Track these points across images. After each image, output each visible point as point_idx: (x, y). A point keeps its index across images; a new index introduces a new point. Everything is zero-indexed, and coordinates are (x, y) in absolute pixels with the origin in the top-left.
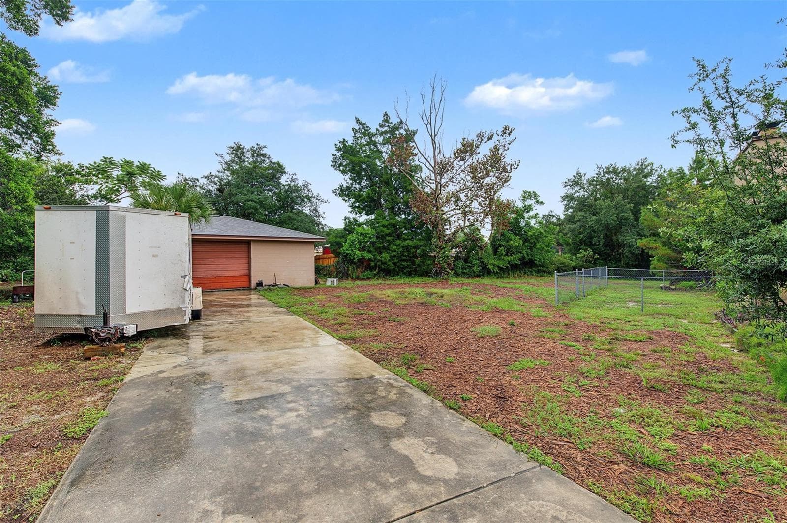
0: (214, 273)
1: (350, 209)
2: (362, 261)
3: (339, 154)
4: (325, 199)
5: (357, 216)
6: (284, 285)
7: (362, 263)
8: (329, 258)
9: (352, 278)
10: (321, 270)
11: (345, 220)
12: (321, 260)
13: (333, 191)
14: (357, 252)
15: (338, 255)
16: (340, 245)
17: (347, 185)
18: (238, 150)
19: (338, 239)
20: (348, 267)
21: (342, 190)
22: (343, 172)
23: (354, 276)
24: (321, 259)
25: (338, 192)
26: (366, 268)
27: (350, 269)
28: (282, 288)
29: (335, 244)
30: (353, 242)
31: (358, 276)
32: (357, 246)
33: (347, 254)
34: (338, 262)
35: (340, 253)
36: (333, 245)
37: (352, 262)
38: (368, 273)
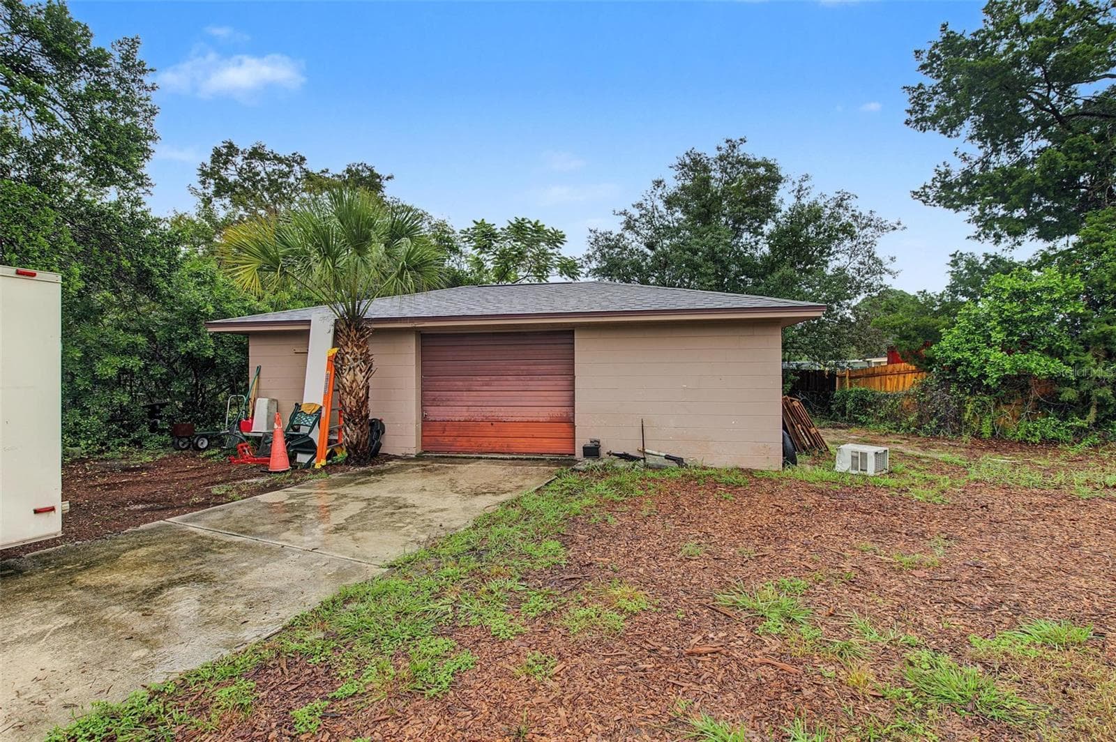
0: (487, 412)
1: (973, 229)
2: (1017, 384)
3: (930, 82)
4: (892, 221)
5: (1003, 245)
6: (667, 457)
7: (1025, 389)
8: (899, 373)
9: (978, 435)
10: (870, 404)
11: (955, 263)
12: (877, 379)
13: (915, 193)
14: (996, 355)
15: (925, 364)
16: (932, 336)
17: (965, 166)
18: (695, 166)
19: (927, 320)
20: (961, 402)
21: (947, 186)
22: (949, 129)
23: (986, 430)
24: (878, 375)
25: (931, 193)
26: (1038, 405)
27: (969, 407)
28: (659, 468)
29: (913, 334)
30: (978, 326)
31: (1004, 430)
32: (997, 336)
33: (958, 363)
34: (925, 388)
35: (931, 361)
36: (907, 338)
37: (977, 385)
38: (1048, 424)
